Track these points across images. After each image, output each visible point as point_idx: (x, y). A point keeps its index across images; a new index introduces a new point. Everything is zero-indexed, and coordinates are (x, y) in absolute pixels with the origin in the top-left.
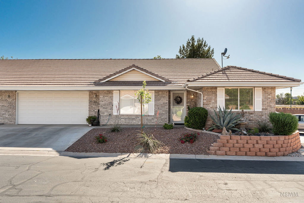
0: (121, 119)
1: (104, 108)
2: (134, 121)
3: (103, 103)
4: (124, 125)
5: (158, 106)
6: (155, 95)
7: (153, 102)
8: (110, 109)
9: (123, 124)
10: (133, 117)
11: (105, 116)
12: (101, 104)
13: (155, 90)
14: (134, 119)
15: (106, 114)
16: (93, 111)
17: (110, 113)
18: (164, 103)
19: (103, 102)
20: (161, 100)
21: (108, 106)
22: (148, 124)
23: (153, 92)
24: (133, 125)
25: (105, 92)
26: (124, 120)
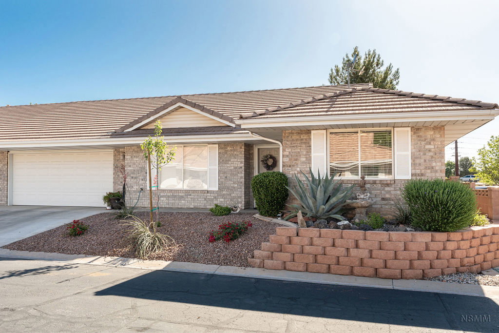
0: (161, 197)
1: (132, 178)
2: (182, 202)
3: (130, 168)
4: (165, 208)
5: (224, 173)
6: (219, 153)
7: (216, 165)
8: (142, 180)
9: (163, 206)
10: (180, 194)
11: (134, 191)
12: (127, 171)
13: (219, 143)
14: (182, 197)
15: (135, 188)
16: (119, 183)
17: (141, 187)
18: (235, 168)
19: (130, 166)
20: (230, 163)
21: (139, 173)
22: (208, 207)
23: (216, 147)
24: (181, 208)
25: (134, 150)
26: (165, 199)
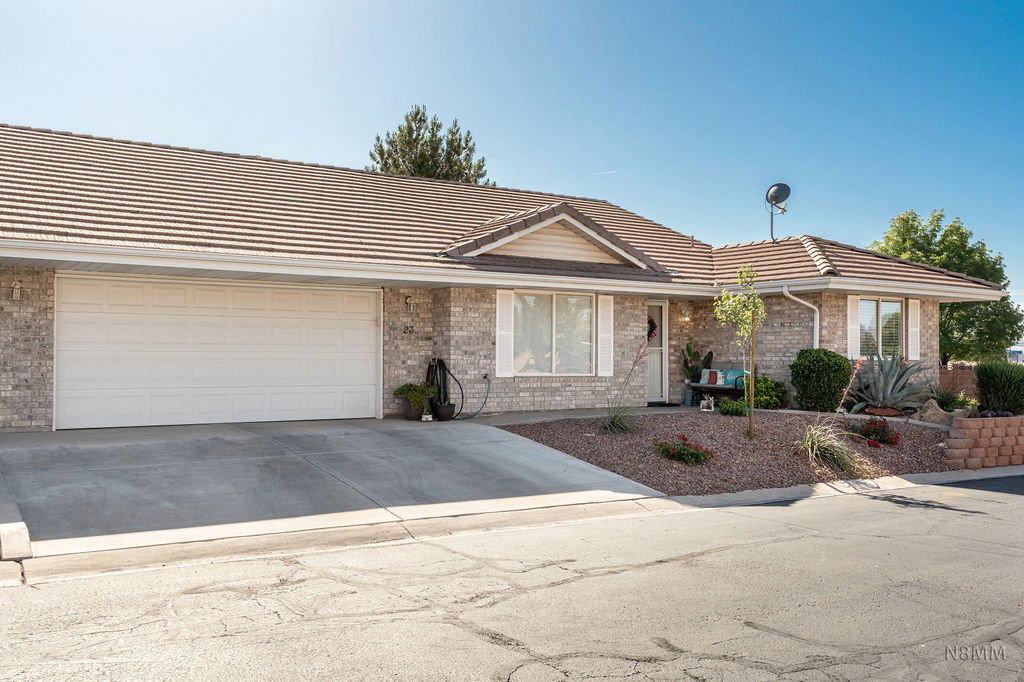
0: (520, 391)
1: (466, 352)
2: (558, 398)
3: (461, 333)
4: (527, 411)
5: (621, 346)
6: (615, 311)
7: (610, 332)
8: (485, 357)
9: (524, 409)
10: (553, 385)
11: (470, 381)
12: (456, 339)
13: (614, 294)
14: (557, 389)
15: (472, 374)
16: (399, 363)
17: (484, 372)
18: (636, 338)
19: (461, 329)
20: (628, 328)
21: (478, 344)
22: (597, 406)
23: (609, 301)
24: (555, 411)
25: (469, 295)
26: (527, 394)
